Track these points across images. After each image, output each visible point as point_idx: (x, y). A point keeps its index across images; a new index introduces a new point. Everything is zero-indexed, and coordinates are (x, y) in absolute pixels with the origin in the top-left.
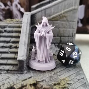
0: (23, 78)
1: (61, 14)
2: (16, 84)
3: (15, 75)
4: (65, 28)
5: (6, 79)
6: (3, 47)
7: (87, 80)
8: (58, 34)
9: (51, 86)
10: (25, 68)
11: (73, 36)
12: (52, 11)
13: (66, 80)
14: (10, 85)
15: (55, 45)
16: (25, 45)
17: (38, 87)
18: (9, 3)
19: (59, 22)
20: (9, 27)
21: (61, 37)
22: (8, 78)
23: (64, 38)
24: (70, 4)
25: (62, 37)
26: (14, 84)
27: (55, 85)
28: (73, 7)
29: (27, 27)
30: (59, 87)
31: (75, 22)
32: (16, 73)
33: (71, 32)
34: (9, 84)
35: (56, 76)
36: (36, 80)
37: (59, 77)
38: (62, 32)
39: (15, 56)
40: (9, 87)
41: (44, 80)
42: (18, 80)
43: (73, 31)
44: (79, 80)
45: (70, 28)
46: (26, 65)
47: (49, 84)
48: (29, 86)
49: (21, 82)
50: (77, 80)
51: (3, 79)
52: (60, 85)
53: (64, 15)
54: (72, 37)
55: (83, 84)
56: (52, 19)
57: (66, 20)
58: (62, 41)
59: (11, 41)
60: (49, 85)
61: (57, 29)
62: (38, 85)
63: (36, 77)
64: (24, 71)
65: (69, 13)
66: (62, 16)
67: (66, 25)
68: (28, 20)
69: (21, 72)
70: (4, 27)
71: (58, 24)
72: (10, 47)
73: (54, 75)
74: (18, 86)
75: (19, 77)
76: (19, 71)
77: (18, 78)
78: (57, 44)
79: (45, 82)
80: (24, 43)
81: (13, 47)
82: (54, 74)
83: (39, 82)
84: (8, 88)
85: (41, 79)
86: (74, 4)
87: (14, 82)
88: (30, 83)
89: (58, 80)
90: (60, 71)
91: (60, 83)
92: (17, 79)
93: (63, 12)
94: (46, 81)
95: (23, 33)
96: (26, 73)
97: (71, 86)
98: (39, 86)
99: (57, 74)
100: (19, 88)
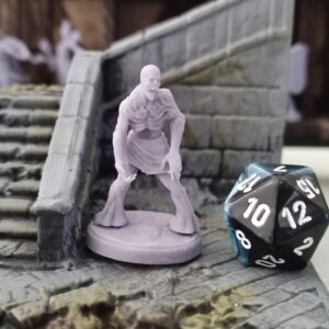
0: (57, 282)
1: (223, 58)
2: (23, 304)
3: (21, 275)
4: (237, 113)
8: (211, 140)
9: (173, 316)
10: (65, 248)
11: (273, 147)
12: (189, 45)
13: (238, 294)
15: (199, 183)
16: (70, 158)
17: (117, 320)
19: (214, 88)
21: (222, 149)
23: (237, 153)
24: (258, 16)
25: (227, 152)
26: (13, 304)
27: (190, 310)
28: (270, 31)
29: (82, 96)
30: (209, 321)
31: (278, 87)
32: (30, 269)
33: (264, 132)
35: (198, 280)
36: (110, 293)
37: (207, 283)
39: (31, 205)
41: (143, 294)
42: (32, 292)
44: (297, 294)
45: (260, 114)
46: (73, 237)
47: (163, 307)
48: (79, 316)
49: (45, 298)
50: (289, 296)
52: (212, 313)
53: (234, 59)
54: (269, 149)
55: (314, 309)
56: (188, 79)
57: (243, 81)
58: (227, 167)
59: (18, 155)
60: (165, 312)
61: (208, 117)
62: (116, 311)
63: (111, 282)
64: (63, 258)
65: (252, 51)
66: (229, 65)
67: (245, 101)
68: (89, 72)
69: (49, 265)
71: (209, 99)
72: (14, 175)
73: (189, 277)
74: (29, 311)
75: (39, 280)
76: (41, 260)
77: (33, 285)
78: (209, 181)
79: (146, 299)
81: (25, 173)
82: (187, 274)
83: (122, 299)
85: (130, 289)
86: (272, 18)
87: (14, 297)
88: (82, 302)
89: (203, 294)
90: (214, 265)
91: (212, 304)
92: (27, 287)
93: (229, 48)
94: (151, 297)
95: (66, 116)
96: (71, 265)
97: (260, 316)
98: (121, 317)
99: (202, 273)
100: (33, 319)
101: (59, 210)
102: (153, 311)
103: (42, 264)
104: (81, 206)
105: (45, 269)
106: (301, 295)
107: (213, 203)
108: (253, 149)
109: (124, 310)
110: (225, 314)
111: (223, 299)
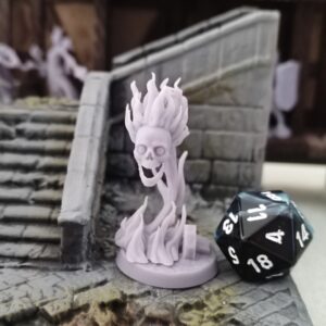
0: (78, 282)
1: (214, 81)
2: (53, 301)
3: (48, 275)
4: (226, 128)
5: (18, 285)
6: (9, 184)
7: (298, 295)
8: (203, 151)
9: (174, 313)
10: (84, 252)
11: (256, 159)
12: (185, 69)
13: (226, 294)
14: (32, 303)
15: (192, 188)
16: (86, 175)
17: (128, 314)
18: (35, 51)
19: (205, 107)
20: (35, 120)
21: (212, 160)
22: (25, 283)
23: (225, 163)
24: (245, 47)
25: (217, 162)
26: (44, 301)
27: (187, 307)
28: (256, 59)
29: (94, 117)
30: (203, 316)
31: (262, 107)
32: (55, 270)
33: (249, 145)
34: (26, 299)
36: (122, 292)
38: (216, 143)
39: (51, 213)
40: (25, 307)
41: (148, 293)
42: (59, 291)
43: (255, 141)
44: (274, 294)
45: (245, 129)
46: (89, 242)
47: (166, 304)
48: (98, 310)
49: (70, 296)
50: (266, 295)
51: (7, 284)
52: (205, 309)
53: (224, 83)
54: (253, 160)
55: (287, 308)
57: (231, 102)
58: (216, 175)
59: (38, 167)
60: (167, 309)
61: (200, 132)
62: (128, 307)
63: (122, 282)
64: (82, 260)
65: (240, 76)
66: (219, 88)
67: (232, 118)
68: (99, 95)
69: (70, 267)
70: (18, 120)
71: (201, 116)
72: (36, 185)
74: (58, 308)
75: (63, 280)
76: (63, 262)
77: (59, 284)
78: (199, 186)
79: (152, 297)
80: (83, 168)
81: (45, 184)
83: (132, 296)
84: (23, 311)
85: (138, 288)
86: (258, 48)
87: (45, 295)
88: (100, 300)
89: (197, 294)
91: (205, 302)
92: (55, 286)
93: (220, 72)
94: (155, 296)
95: (81, 136)
96: (88, 267)
97: (243, 313)
98: (131, 312)
100: (62, 314)
101: (79, 221)
102: (158, 308)
103: (65, 266)
104: (95, 214)
105: (67, 270)
106: (277, 295)
107: (203, 207)
108: (239, 160)
109: (134, 307)
110: (215, 310)
111: (214, 298)
